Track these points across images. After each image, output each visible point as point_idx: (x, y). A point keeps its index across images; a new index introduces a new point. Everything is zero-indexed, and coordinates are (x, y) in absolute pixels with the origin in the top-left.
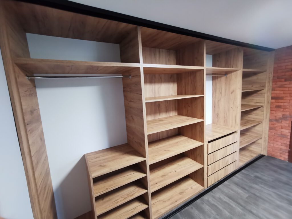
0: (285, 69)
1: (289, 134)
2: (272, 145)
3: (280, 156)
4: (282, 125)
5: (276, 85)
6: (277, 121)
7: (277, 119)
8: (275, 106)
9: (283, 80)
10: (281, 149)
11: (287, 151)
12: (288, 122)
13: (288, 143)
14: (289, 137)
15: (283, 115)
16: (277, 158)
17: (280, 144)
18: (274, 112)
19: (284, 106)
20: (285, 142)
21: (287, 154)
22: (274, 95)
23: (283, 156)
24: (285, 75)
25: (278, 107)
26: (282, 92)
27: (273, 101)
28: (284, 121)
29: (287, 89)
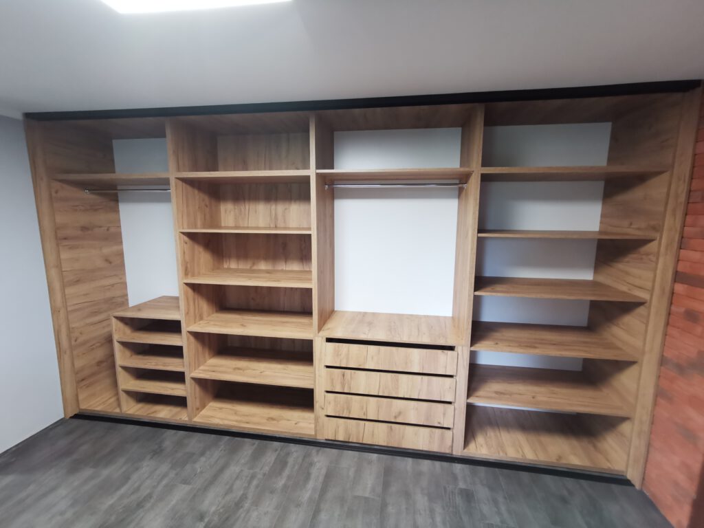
4: (692, 390)
6: (681, 369)
7: (683, 362)
10: (676, 483)
15: (700, 352)
17: (677, 461)
25: (692, 317)
27: (680, 288)
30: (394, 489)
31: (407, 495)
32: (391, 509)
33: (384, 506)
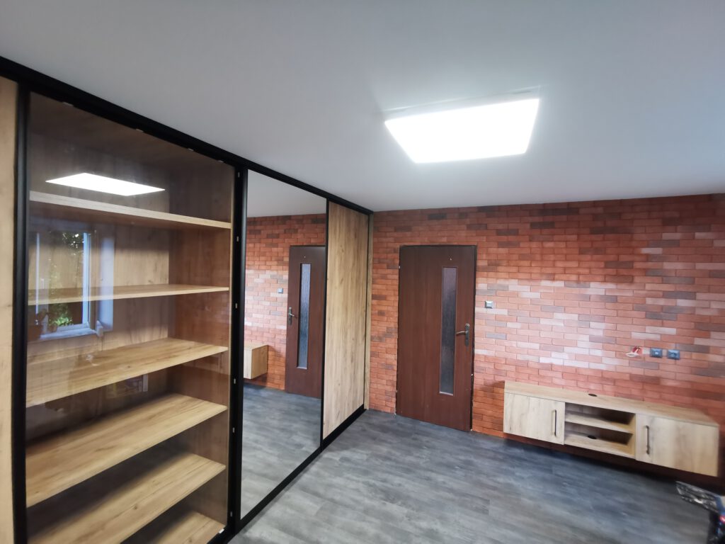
0: (387, 248)
1: (395, 363)
2: (375, 386)
3: (386, 406)
4: (387, 346)
5: (377, 274)
6: (380, 339)
7: (381, 336)
8: (377, 312)
9: (385, 266)
10: (386, 392)
11: (394, 395)
12: (393, 340)
13: (395, 379)
14: (395, 368)
15: (388, 328)
16: (382, 410)
17: (384, 382)
18: (375, 323)
19: (388, 311)
20: (391, 378)
21: (394, 400)
22: (375, 292)
23: (389, 404)
24: (387, 258)
25: (381, 313)
26: (384, 287)
27: (375, 302)
28: (388, 340)
29: (389, 282)
30: (321, 491)
31: (330, 486)
32: (337, 498)
33: (332, 500)
